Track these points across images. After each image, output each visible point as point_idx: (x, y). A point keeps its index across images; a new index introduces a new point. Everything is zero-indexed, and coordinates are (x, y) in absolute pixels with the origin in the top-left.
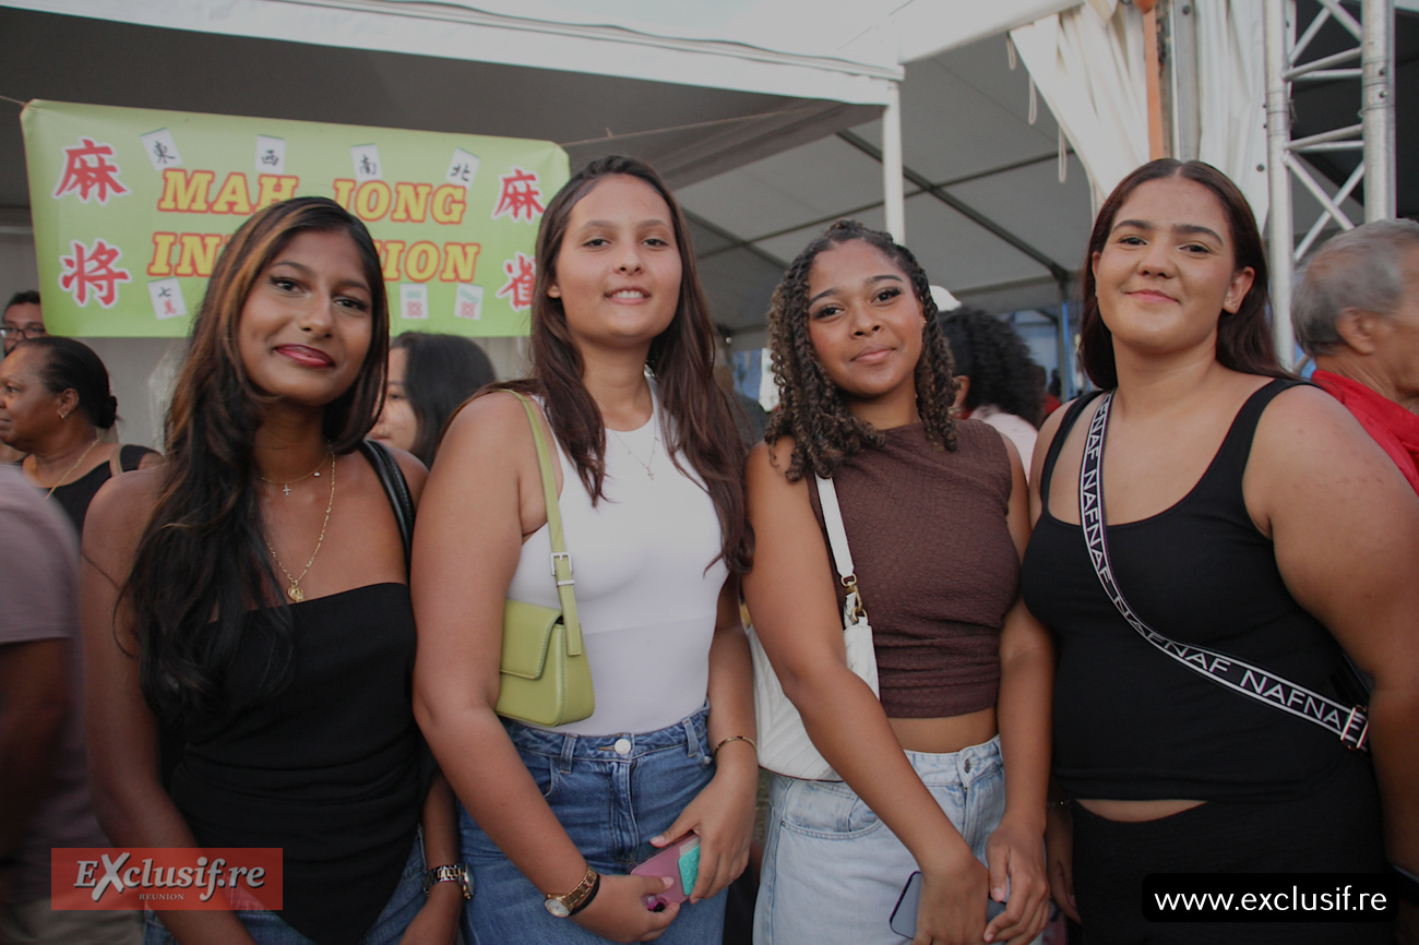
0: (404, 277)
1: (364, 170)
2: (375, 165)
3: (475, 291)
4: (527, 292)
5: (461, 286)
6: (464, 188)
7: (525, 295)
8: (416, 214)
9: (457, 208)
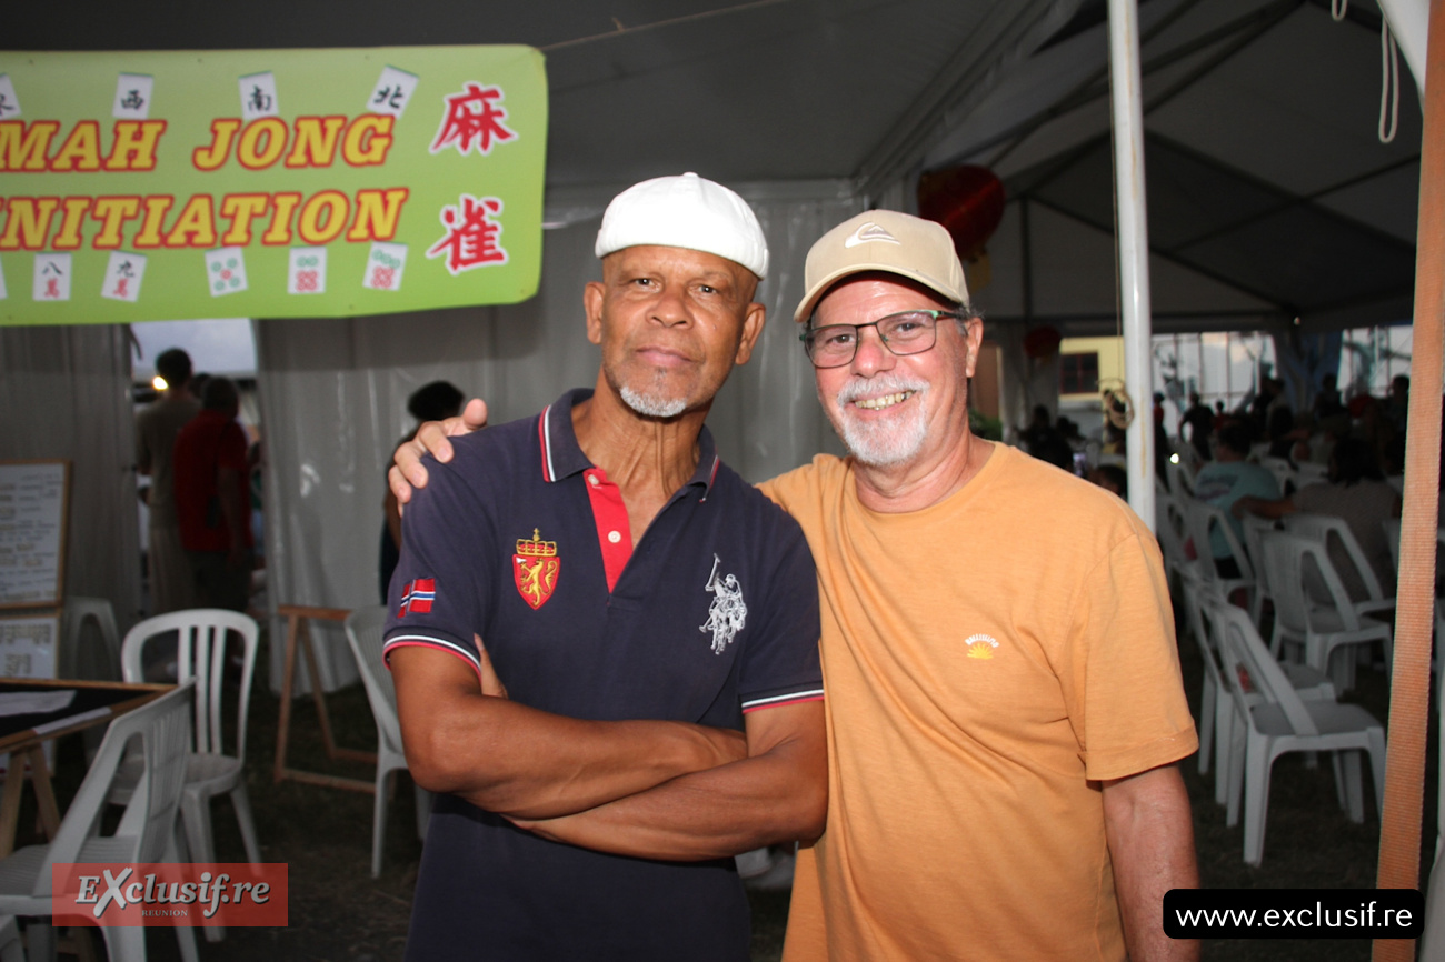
0: (296, 239)
1: (254, 106)
2: (269, 99)
3: (396, 252)
4: (473, 247)
5: (375, 247)
6: (392, 117)
7: (470, 252)
8: (321, 155)
9: (379, 144)
